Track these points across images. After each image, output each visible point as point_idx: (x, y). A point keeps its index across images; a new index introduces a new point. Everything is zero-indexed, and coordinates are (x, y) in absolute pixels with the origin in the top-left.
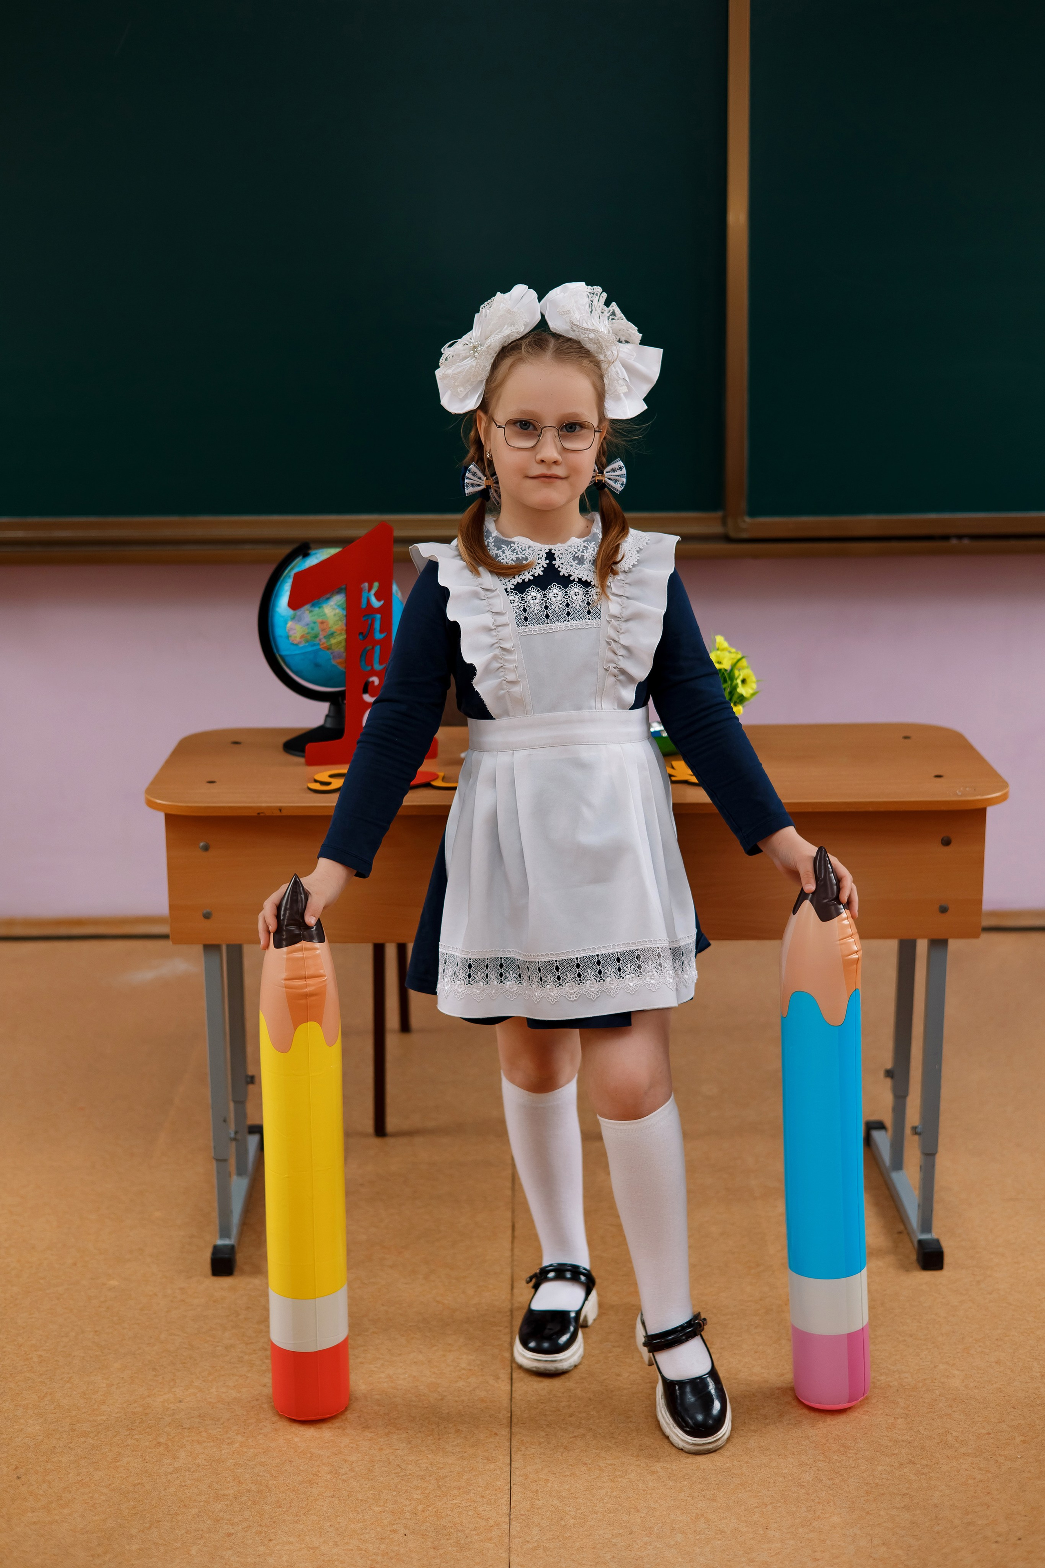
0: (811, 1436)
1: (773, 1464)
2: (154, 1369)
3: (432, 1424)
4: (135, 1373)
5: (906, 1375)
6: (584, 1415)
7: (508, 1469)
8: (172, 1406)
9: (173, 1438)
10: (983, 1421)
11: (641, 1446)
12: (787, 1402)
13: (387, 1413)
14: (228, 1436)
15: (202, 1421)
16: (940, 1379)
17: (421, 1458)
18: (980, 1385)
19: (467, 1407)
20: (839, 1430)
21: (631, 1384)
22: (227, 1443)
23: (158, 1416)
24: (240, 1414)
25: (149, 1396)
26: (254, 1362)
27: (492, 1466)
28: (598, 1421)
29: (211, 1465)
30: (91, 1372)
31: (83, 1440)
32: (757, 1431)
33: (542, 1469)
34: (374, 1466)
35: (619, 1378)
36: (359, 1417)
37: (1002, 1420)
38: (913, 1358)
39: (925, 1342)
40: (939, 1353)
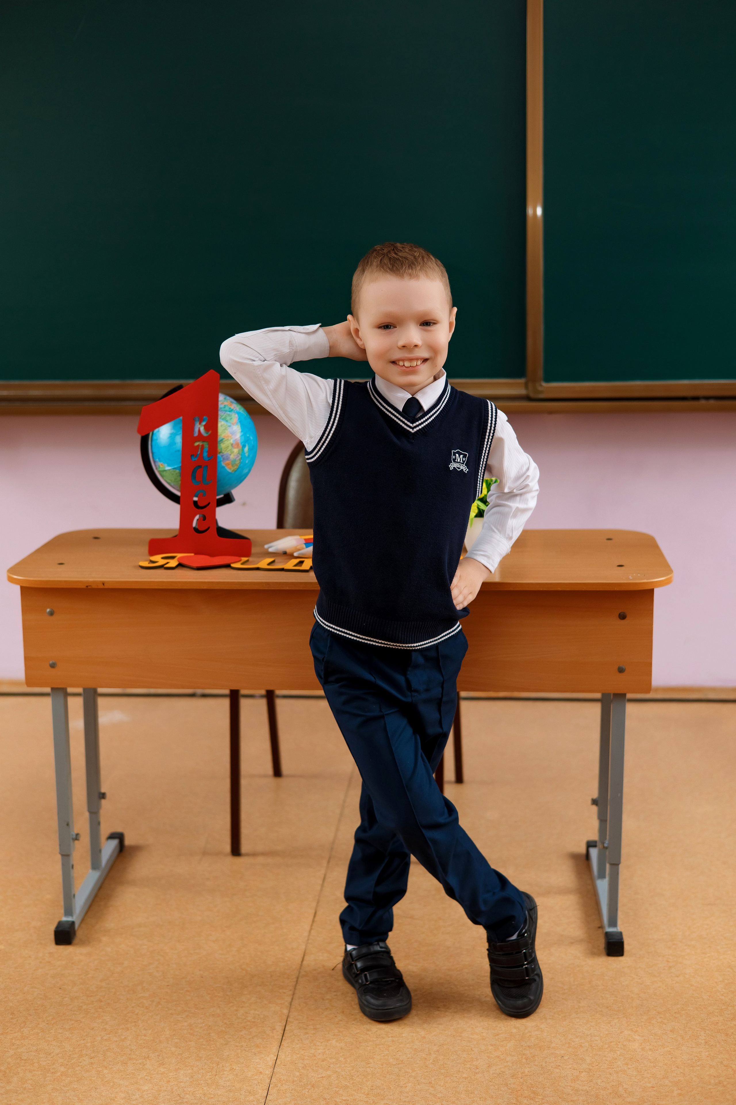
0: (510, 1084)
2: (12, 1014)
3: (213, 1063)
5: (597, 1038)
6: (334, 1060)
7: (263, 1101)
8: (18, 1042)
9: (11, 1067)
10: (650, 1076)
11: (373, 1086)
12: (496, 1056)
13: (181, 1054)
14: (54, 1066)
15: (37, 1055)
16: (623, 1042)
17: (198, 1090)
18: (654, 1048)
19: (244, 1051)
20: (533, 1080)
21: (377, 1037)
22: (51, 1072)
23: (5, 1049)
24: (68, 1050)
25: (2, 1034)
26: (89, 1011)
27: (252, 1098)
28: (343, 1065)
29: (34, 1089)
32: (468, 1078)
34: (159, 1094)
35: (368, 1032)
36: (158, 1056)
37: (666, 1076)
38: (605, 1025)
39: (617, 1013)
40: (627, 1022)
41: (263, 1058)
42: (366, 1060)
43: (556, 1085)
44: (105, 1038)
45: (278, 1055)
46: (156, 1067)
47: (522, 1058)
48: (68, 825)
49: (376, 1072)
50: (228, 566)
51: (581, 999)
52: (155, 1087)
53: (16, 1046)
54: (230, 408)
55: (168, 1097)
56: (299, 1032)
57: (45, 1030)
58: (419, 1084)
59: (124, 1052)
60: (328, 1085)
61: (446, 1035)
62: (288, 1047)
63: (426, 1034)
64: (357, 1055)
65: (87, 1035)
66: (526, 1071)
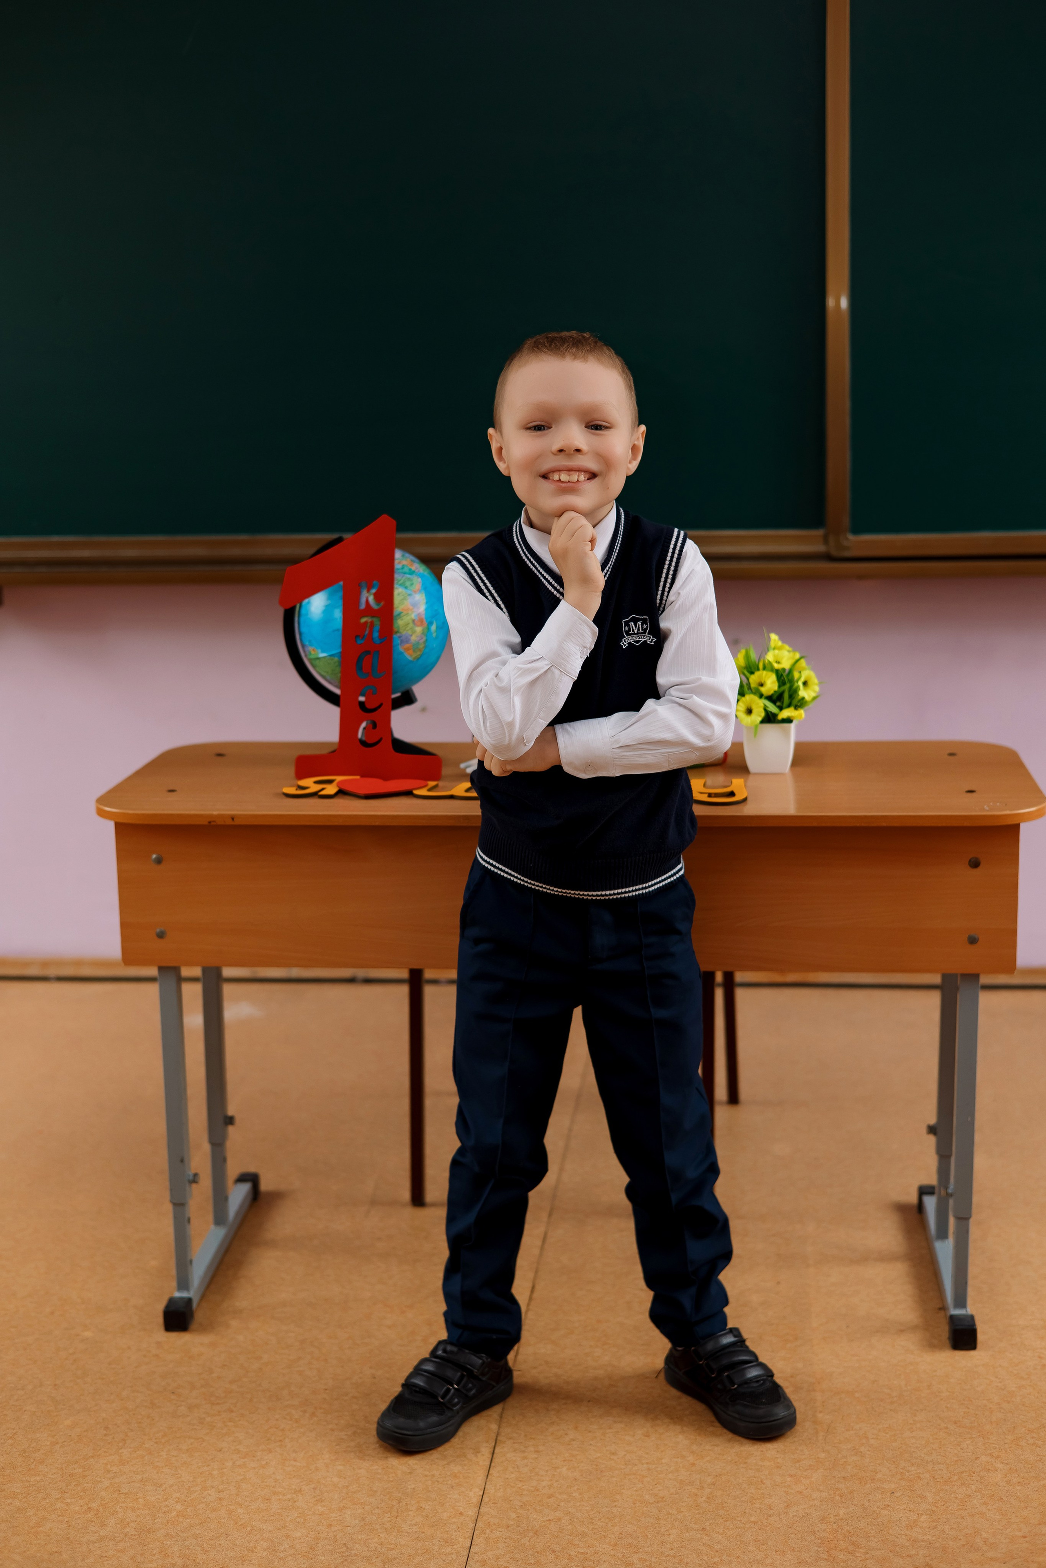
0: (818, 1531)
1: (769, 1561)
2: (106, 1428)
3: (393, 1500)
4: (84, 1431)
5: (941, 1467)
6: (565, 1496)
7: (466, 1553)
8: (114, 1469)
9: (106, 1504)
10: (1020, 1522)
11: (621, 1534)
12: (798, 1491)
13: (346, 1486)
14: (166, 1503)
15: (142, 1486)
16: (980, 1472)
17: (372, 1537)
18: (1024, 1481)
19: (436, 1483)
20: (852, 1525)
21: (626, 1464)
22: (163, 1511)
23: (97, 1478)
24: (186, 1481)
25: (93, 1457)
26: (215, 1425)
27: (449, 1549)
28: (578, 1504)
29: (140, 1535)
30: (38, 1429)
31: (9, 1501)
32: (757, 1522)
33: (504, 1555)
34: (318, 1543)
35: (613, 1457)
36: (315, 1489)
37: (1042, 1521)
38: (952, 1447)
39: (970, 1430)
40: (984, 1443)
41: (463, 1492)
42: (611, 1497)
43: (885, 1533)
44: (238, 1463)
45: (484, 1488)
46: (312, 1505)
47: (835, 1494)
48: (182, 1161)
49: (626, 1514)
50: (409, 793)
51: (918, 1411)
52: (311, 1533)
53: (113, 1475)
54: (410, 570)
55: (331, 1548)
56: (514, 1456)
57: (154, 1451)
58: (687, 1531)
59: (265, 1484)
60: (558, 1532)
61: (725, 1461)
62: (499, 1477)
63: (696, 1460)
64: (598, 1489)
65: (212, 1459)
66: (842, 1512)
